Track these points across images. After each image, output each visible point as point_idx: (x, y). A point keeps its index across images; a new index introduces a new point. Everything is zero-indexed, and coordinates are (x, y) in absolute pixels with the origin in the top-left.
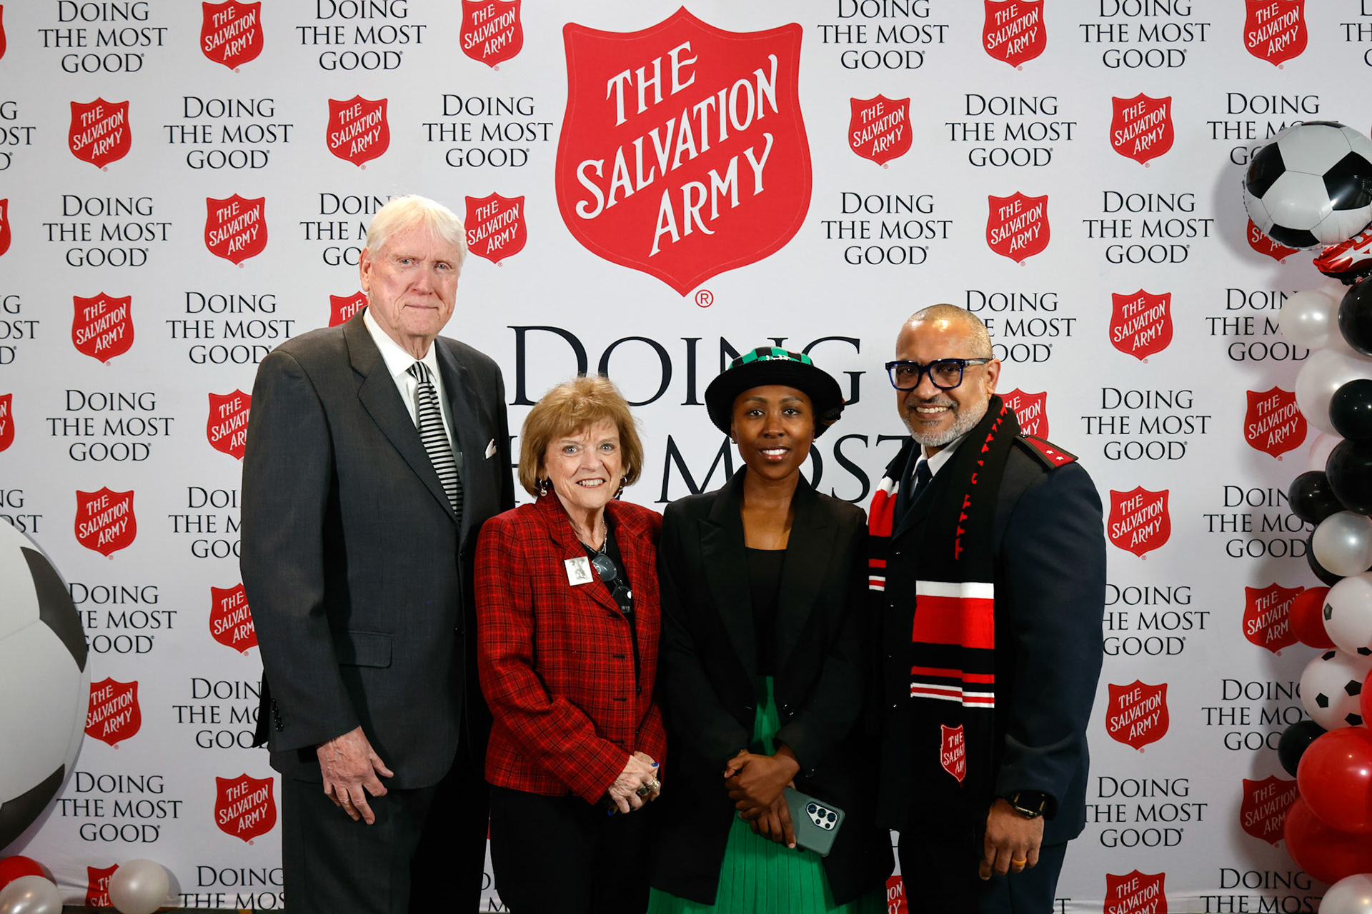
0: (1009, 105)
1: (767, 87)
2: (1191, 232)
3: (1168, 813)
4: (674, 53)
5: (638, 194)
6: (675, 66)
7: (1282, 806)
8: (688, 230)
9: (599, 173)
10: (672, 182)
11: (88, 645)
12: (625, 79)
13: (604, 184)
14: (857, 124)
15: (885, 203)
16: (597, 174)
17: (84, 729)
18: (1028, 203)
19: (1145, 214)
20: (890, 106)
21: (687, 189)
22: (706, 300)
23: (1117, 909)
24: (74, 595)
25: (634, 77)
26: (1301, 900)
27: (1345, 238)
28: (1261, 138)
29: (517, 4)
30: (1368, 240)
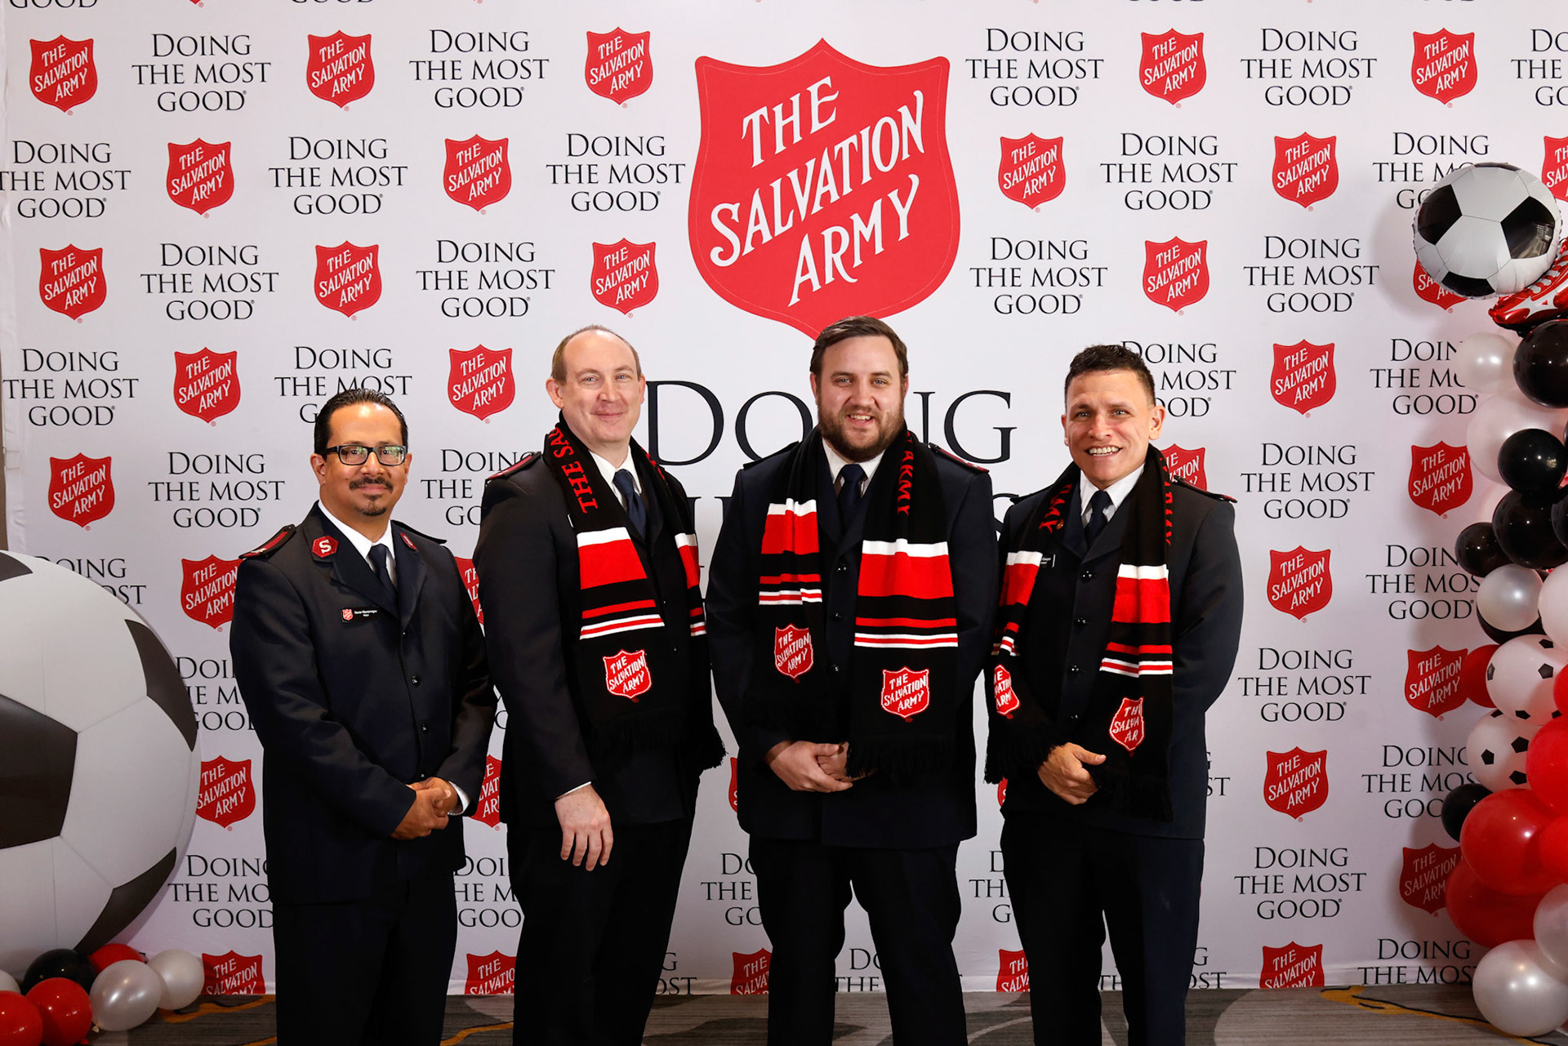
0: (1167, 145)
1: (912, 125)
2: (1356, 280)
3: (1327, 883)
4: (813, 89)
5: (776, 240)
6: (815, 103)
7: (1442, 874)
8: (829, 279)
9: (735, 217)
10: (812, 227)
11: (198, 722)
12: (762, 118)
13: (740, 229)
14: (1007, 166)
15: (1037, 249)
16: (732, 218)
17: (195, 810)
18: (1187, 249)
19: (1308, 261)
20: (1043, 146)
21: (828, 234)
23: (1273, 982)
24: (181, 670)
25: (772, 115)
26: (1460, 971)
27: (1521, 288)
29: (646, 36)
30: (1546, 290)
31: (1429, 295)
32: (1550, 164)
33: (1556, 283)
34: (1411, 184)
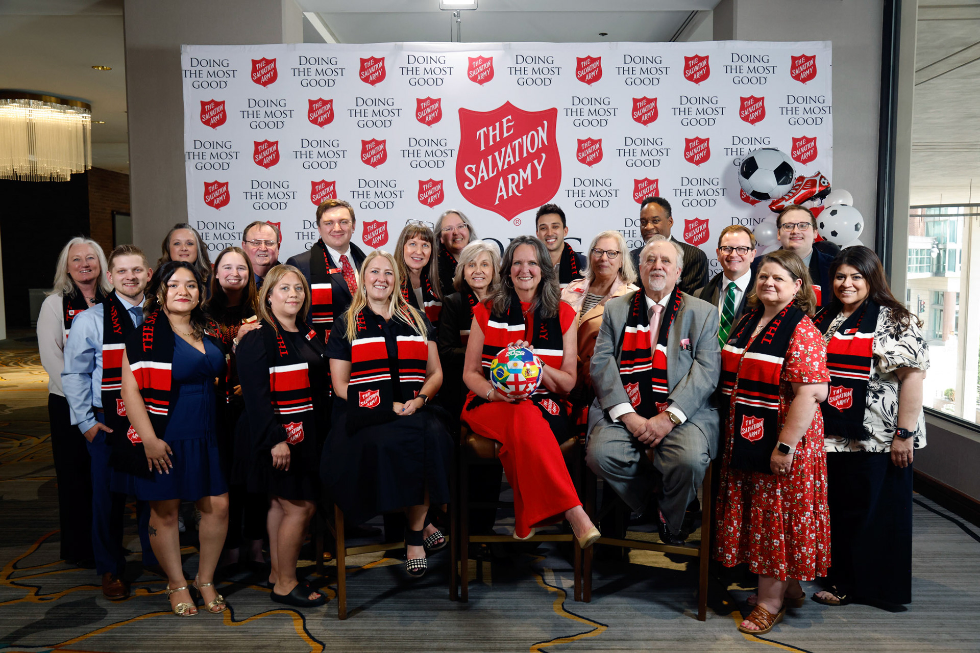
0: (643, 142)
1: (543, 134)
2: (717, 194)
4: (504, 120)
5: (490, 179)
6: (505, 126)
8: (510, 194)
9: (474, 170)
10: (504, 174)
12: (484, 131)
13: (476, 175)
14: (580, 150)
15: (592, 182)
18: (650, 182)
19: (698, 187)
20: (594, 142)
21: (510, 177)
22: (518, 223)
25: (488, 130)
27: (781, 197)
29: (439, 100)
30: (791, 198)
31: (746, 200)
32: (795, 148)
33: (794, 195)
34: (739, 156)
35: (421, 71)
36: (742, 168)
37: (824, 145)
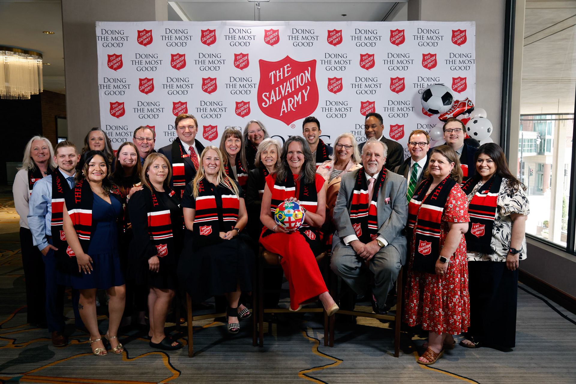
0: (366, 80)
1: (308, 75)
2: (409, 110)
4: (286, 67)
5: (277, 101)
6: (286, 70)
8: (289, 110)
9: (268, 96)
10: (285, 98)
12: (274, 73)
13: (269, 99)
14: (329, 84)
15: (336, 103)
18: (370, 103)
19: (398, 106)
20: (338, 80)
21: (289, 100)
22: (293, 126)
25: (276, 73)
27: (445, 112)
28: (426, 88)
29: (248, 55)
31: (426, 114)
32: (454, 84)
33: (453, 111)
34: (422, 88)
35: (237, 37)
36: (423, 96)
37: (471, 82)
